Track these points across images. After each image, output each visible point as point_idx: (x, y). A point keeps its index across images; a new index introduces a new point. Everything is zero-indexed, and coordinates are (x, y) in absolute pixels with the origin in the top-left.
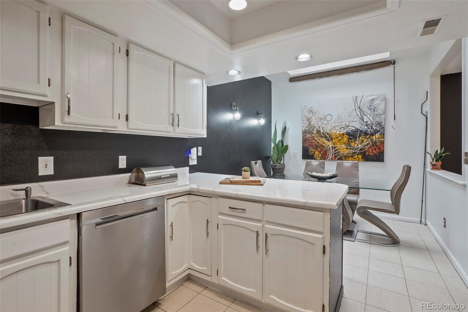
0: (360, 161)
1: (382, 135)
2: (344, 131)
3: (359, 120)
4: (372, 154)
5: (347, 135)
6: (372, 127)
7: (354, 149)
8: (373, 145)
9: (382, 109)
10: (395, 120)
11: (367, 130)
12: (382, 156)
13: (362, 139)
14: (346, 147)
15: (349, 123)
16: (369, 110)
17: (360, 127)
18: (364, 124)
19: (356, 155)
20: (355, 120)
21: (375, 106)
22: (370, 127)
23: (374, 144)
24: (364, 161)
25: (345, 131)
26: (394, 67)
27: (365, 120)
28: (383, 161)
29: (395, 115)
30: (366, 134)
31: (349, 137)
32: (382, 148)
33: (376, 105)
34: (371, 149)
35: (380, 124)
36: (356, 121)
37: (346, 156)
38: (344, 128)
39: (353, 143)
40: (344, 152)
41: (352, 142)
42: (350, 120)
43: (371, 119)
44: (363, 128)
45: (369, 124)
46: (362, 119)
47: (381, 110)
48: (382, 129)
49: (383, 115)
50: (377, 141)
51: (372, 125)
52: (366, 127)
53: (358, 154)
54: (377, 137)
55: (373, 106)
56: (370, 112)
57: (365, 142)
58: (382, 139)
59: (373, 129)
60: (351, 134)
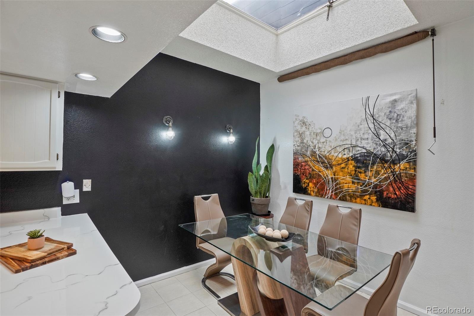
0: (374, 206)
1: (411, 164)
2: (348, 154)
3: (372, 136)
4: (393, 196)
5: (353, 161)
6: (393, 149)
7: (363, 184)
8: (395, 181)
9: (410, 118)
10: (435, 136)
11: (385, 154)
12: (410, 201)
13: (377, 168)
14: (351, 180)
15: (356, 142)
16: (389, 120)
17: (374, 149)
18: (380, 144)
19: (367, 195)
20: (366, 136)
21: (399, 113)
22: (391, 149)
23: (398, 178)
24: (379, 206)
25: (351, 154)
26: (433, 40)
27: (382, 137)
28: (412, 210)
29: (435, 128)
30: (383, 160)
31: (356, 165)
32: (410, 187)
33: (401, 111)
34: (392, 187)
35: (408, 144)
36: (368, 139)
37: (352, 195)
38: (349, 149)
39: (363, 175)
40: (348, 188)
41: (360, 173)
42: (358, 136)
43: (392, 135)
44: (378, 151)
45: (389, 143)
46: (376, 134)
47: (410, 120)
48: (411, 152)
49: (414, 128)
50: (402, 174)
51: (394, 146)
52: (383, 149)
53: (370, 194)
54: (402, 167)
55: (395, 112)
56: (390, 124)
57: (382, 175)
58: (412, 172)
59: (396, 152)
60: (359, 160)
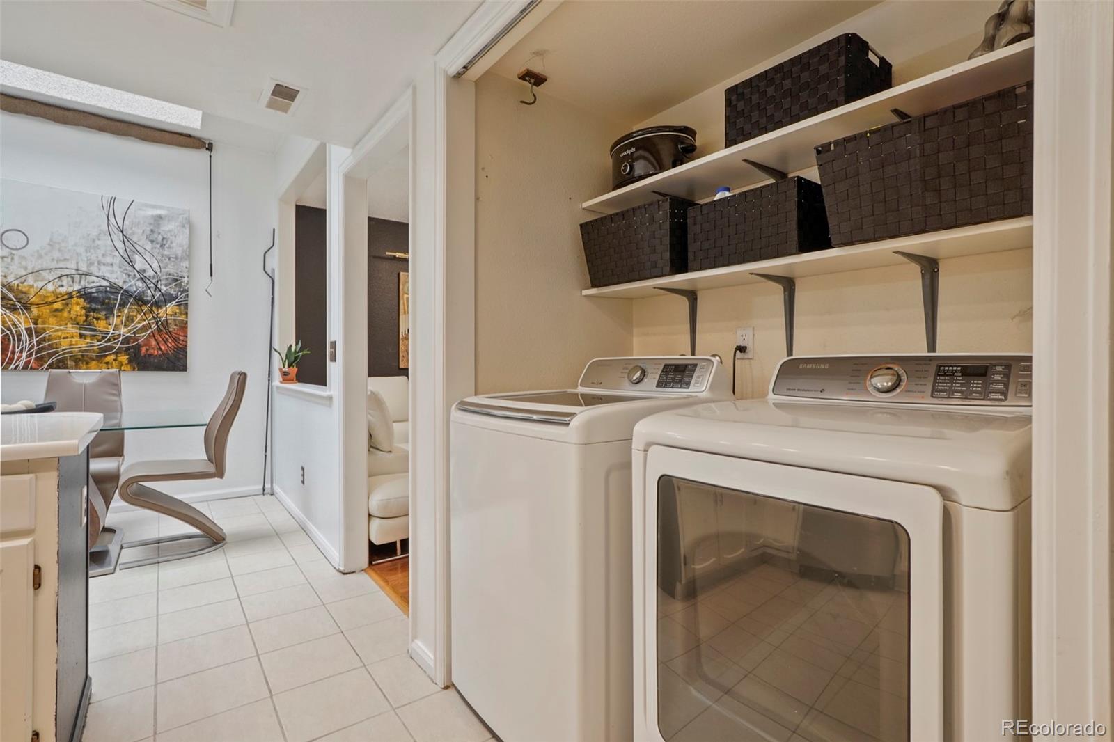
0: (124, 370)
1: (182, 307)
2: (71, 286)
3: (120, 261)
4: (156, 352)
5: (82, 300)
6: (156, 286)
7: (104, 337)
8: (159, 331)
9: (181, 246)
10: (211, 275)
11: (143, 292)
12: (181, 356)
13: (129, 312)
14: (78, 331)
15: (88, 267)
16: (149, 243)
17: (125, 282)
18: (135, 275)
19: (111, 354)
20: (108, 260)
21: (165, 236)
22: (152, 285)
23: (163, 327)
24: (134, 370)
25: (76, 287)
26: (211, 156)
27: (138, 266)
28: (184, 368)
29: (211, 265)
30: (140, 300)
31: (88, 306)
32: (181, 338)
33: (169, 234)
34: (156, 340)
35: (177, 280)
36: (112, 265)
37: (80, 357)
38: (72, 278)
39: (103, 323)
40: (71, 345)
41: (98, 319)
42: (93, 257)
43: (155, 265)
44: (130, 286)
45: (150, 277)
46: (128, 260)
47: (181, 249)
48: (182, 292)
49: (186, 260)
50: (169, 322)
51: (158, 281)
52: (140, 284)
53: (116, 353)
54: (169, 311)
55: (159, 234)
56: (152, 249)
57: (139, 323)
58: (183, 318)
59: (160, 290)
60: (94, 297)
